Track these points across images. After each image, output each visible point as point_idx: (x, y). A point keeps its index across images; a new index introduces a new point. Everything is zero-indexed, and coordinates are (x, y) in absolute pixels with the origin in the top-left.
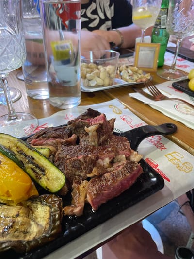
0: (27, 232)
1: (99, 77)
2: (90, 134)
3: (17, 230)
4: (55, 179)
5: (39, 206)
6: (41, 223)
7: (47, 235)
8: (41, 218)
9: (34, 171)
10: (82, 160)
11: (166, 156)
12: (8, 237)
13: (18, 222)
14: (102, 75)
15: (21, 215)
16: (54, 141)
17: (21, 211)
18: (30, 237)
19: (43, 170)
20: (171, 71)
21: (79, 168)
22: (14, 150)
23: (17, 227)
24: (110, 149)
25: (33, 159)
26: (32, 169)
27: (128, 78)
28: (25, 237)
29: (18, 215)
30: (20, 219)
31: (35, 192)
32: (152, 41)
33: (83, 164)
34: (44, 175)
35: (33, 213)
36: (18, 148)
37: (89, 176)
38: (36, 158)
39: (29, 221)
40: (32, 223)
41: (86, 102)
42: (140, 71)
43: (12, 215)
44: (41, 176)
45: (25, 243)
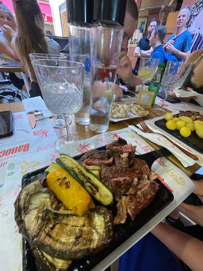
0: (92, 240)
1: (119, 112)
2: (124, 159)
3: (85, 239)
4: (105, 195)
5: (96, 215)
6: (99, 231)
7: (105, 243)
8: (98, 226)
9: (91, 188)
10: (122, 181)
11: (167, 172)
12: (79, 245)
13: (85, 231)
14: (121, 111)
15: (86, 225)
16: (99, 162)
17: (86, 222)
18: (94, 245)
19: (97, 188)
20: (160, 109)
21: (120, 187)
22: (76, 170)
23: (84, 236)
24: (137, 172)
25: (90, 179)
26: (90, 187)
27: (135, 112)
28: (90, 244)
29: (84, 226)
30: (85, 228)
31: (93, 206)
32: (149, 90)
33: (123, 184)
34: (98, 191)
35: (93, 221)
36: (78, 169)
37: (127, 193)
38: (91, 179)
39: (91, 230)
40: (94, 231)
41: (111, 128)
42: (142, 109)
43: (79, 225)
44: (96, 192)
45: (91, 250)
